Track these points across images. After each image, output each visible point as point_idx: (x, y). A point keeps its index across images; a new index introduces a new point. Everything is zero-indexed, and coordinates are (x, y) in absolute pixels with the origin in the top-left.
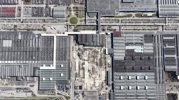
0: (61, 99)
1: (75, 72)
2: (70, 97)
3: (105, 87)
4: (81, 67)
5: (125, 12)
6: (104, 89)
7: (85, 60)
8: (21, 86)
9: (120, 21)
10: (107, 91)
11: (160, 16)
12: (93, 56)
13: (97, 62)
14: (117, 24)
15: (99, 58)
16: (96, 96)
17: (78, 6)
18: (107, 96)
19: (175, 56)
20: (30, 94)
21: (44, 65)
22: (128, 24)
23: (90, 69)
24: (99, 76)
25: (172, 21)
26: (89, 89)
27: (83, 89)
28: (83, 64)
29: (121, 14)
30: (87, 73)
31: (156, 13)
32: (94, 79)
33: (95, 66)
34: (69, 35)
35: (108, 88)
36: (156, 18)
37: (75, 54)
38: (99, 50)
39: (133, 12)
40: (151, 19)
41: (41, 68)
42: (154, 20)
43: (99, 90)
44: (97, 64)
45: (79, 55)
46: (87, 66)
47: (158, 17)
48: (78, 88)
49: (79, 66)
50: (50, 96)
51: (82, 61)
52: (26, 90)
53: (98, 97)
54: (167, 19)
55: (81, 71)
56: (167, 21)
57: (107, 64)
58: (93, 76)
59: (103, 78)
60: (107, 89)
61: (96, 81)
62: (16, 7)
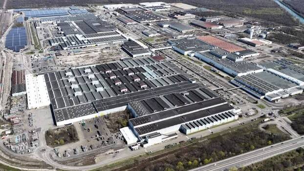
3: (65, 68)
5: (199, 58)
6: (61, 68)
7: (102, 51)
9: (181, 59)
10: (59, 70)
12: (111, 54)
13: (103, 57)
16: (48, 65)
19: (172, 107)
20: (42, 38)
21: (82, 36)
23: (91, 56)
24: (83, 62)
26: (58, 60)
29: (192, 58)
30: (83, 55)
32: (76, 60)
36: (226, 81)
38: (123, 56)
39: (208, 63)
41: (77, 35)
43: (59, 65)
46: (95, 54)
48: (58, 54)
49: (91, 50)
50: (42, 45)
51: (99, 50)
52: (47, 37)
55: (84, 52)
58: (81, 59)
62: (136, 23)
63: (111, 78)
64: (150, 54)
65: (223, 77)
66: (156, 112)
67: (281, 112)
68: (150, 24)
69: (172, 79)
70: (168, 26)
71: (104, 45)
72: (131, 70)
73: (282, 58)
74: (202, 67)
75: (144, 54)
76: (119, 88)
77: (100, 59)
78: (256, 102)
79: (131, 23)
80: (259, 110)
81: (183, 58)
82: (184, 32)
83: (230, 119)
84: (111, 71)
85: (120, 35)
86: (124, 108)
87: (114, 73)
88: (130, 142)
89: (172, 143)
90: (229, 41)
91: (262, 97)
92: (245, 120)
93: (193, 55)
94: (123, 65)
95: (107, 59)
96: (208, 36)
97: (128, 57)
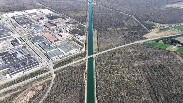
5: (39, 45)
7: (3, 46)
12: (6, 47)
14: (30, 46)
17: (32, 36)
19: (22, 67)
22: (33, 49)
25: (46, 59)
34: (15, 38)
36: (43, 54)
40: (42, 53)
42: (42, 54)
62: (20, 26)
63: (5, 58)
64: (22, 45)
65: (43, 53)
66: (16, 69)
67: (53, 64)
68: (26, 27)
69: (26, 56)
70: (34, 27)
71: (4, 42)
72: (13, 54)
73: (68, 42)
74: (38, 49)
75: (19, 46)
76: (7, 61)
77: (2, 50)
78: (48, 61)
79: (17, 27)
80: (48, 63)
81: (34, 46)
82: (39, 31)
83: (38, 67)
84: (5, 56)
85: (11, 36)
86: (8, 68)
87: (6, 56)
88: (8, 78)
89: (19, 77)
90: (55, 35)
91: (51, 59)
92: (42, 67)
93: (37, 44)
94: (10, 52)
95: (5, 49)
96: (48, 33)
97: (13, 47)
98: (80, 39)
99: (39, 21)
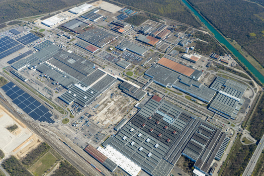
0: (66, 113)
1: (97, 103)
2: (73, 117)
3: (110, 129)
4: (105, 103)
5: (177, 89)
6: (108, 131)
7: (113, 100)
8: (49, 88)
9: (168, 93)
10: (109, 134)
11: (209, 108)
12: (123, 102)
13: (121, 108)
14: (163, 93)
15: (126, 106)
16: (95, 131)
17: (142, 68)
18: (105, 138)
19: (204, 146)
20: (49, 96)
21: (80, 85)
22: (173, 98)
23: (112, 109)
24: (114, 118)
25: (221, 119)
26: (95, 122)
27: (91, 118)
28: (110, 102)
29: (172, 89)
30: (105, 110)
31: (207, 105)
32: (107, 117)
33: (117, 109)
34: (118, 79)
35: (112, 132)
36: (205, 109)
37: (109, 93)
38: (131, 101)
39: (185, 93)
40: (199, 106)
41: (76, 85)
43: (103, 128)
44: (120, 109)
45: (112, 95)
46: (111, 105)
47: (208, 109)
48: (88, 115)
49: (104, 102)
50: (61, 106)
51: (110, 100)
52: (50, 92)
53: (97, 133)
54: (216, 114)
55: (103, 106)
56: (214, 116)
57: (129, 114)
58: (109, 115)
59: (115, 122)
60: (110, 131)
61: (107, 119)
62: (99, 49)
63: (151, 131)
65: (201, 105)
67: (242, 127)
68: (111, 49)
69: (182, 119)
72: (155, 118)
73: (216, 73)
74: (184, 98)
76: (164, 139)
78: (229, 123)
79: (95, 51)
80: (233, 128)
82: (143, 55)
85: (106, 75)
87: (148, 126)
90: (178, 60)
92: (233, 139)
94: (145, 115)
96: (163, 58)
97: (135, 101)
98: (230, 64)
99: (119, 31)
